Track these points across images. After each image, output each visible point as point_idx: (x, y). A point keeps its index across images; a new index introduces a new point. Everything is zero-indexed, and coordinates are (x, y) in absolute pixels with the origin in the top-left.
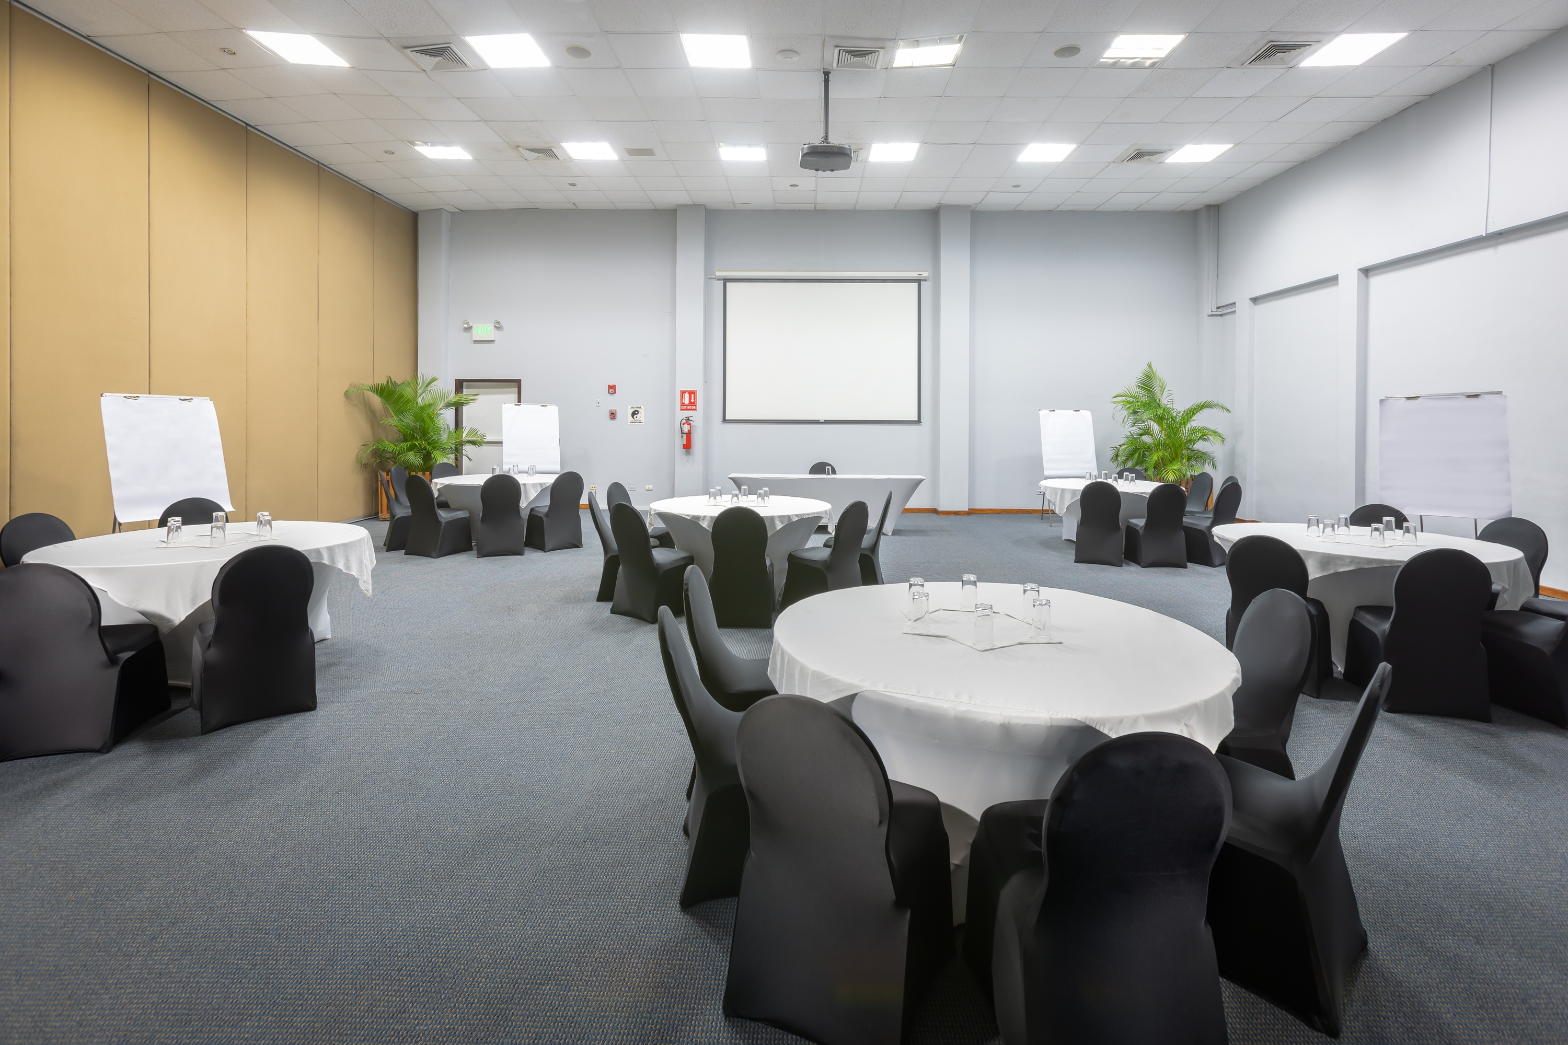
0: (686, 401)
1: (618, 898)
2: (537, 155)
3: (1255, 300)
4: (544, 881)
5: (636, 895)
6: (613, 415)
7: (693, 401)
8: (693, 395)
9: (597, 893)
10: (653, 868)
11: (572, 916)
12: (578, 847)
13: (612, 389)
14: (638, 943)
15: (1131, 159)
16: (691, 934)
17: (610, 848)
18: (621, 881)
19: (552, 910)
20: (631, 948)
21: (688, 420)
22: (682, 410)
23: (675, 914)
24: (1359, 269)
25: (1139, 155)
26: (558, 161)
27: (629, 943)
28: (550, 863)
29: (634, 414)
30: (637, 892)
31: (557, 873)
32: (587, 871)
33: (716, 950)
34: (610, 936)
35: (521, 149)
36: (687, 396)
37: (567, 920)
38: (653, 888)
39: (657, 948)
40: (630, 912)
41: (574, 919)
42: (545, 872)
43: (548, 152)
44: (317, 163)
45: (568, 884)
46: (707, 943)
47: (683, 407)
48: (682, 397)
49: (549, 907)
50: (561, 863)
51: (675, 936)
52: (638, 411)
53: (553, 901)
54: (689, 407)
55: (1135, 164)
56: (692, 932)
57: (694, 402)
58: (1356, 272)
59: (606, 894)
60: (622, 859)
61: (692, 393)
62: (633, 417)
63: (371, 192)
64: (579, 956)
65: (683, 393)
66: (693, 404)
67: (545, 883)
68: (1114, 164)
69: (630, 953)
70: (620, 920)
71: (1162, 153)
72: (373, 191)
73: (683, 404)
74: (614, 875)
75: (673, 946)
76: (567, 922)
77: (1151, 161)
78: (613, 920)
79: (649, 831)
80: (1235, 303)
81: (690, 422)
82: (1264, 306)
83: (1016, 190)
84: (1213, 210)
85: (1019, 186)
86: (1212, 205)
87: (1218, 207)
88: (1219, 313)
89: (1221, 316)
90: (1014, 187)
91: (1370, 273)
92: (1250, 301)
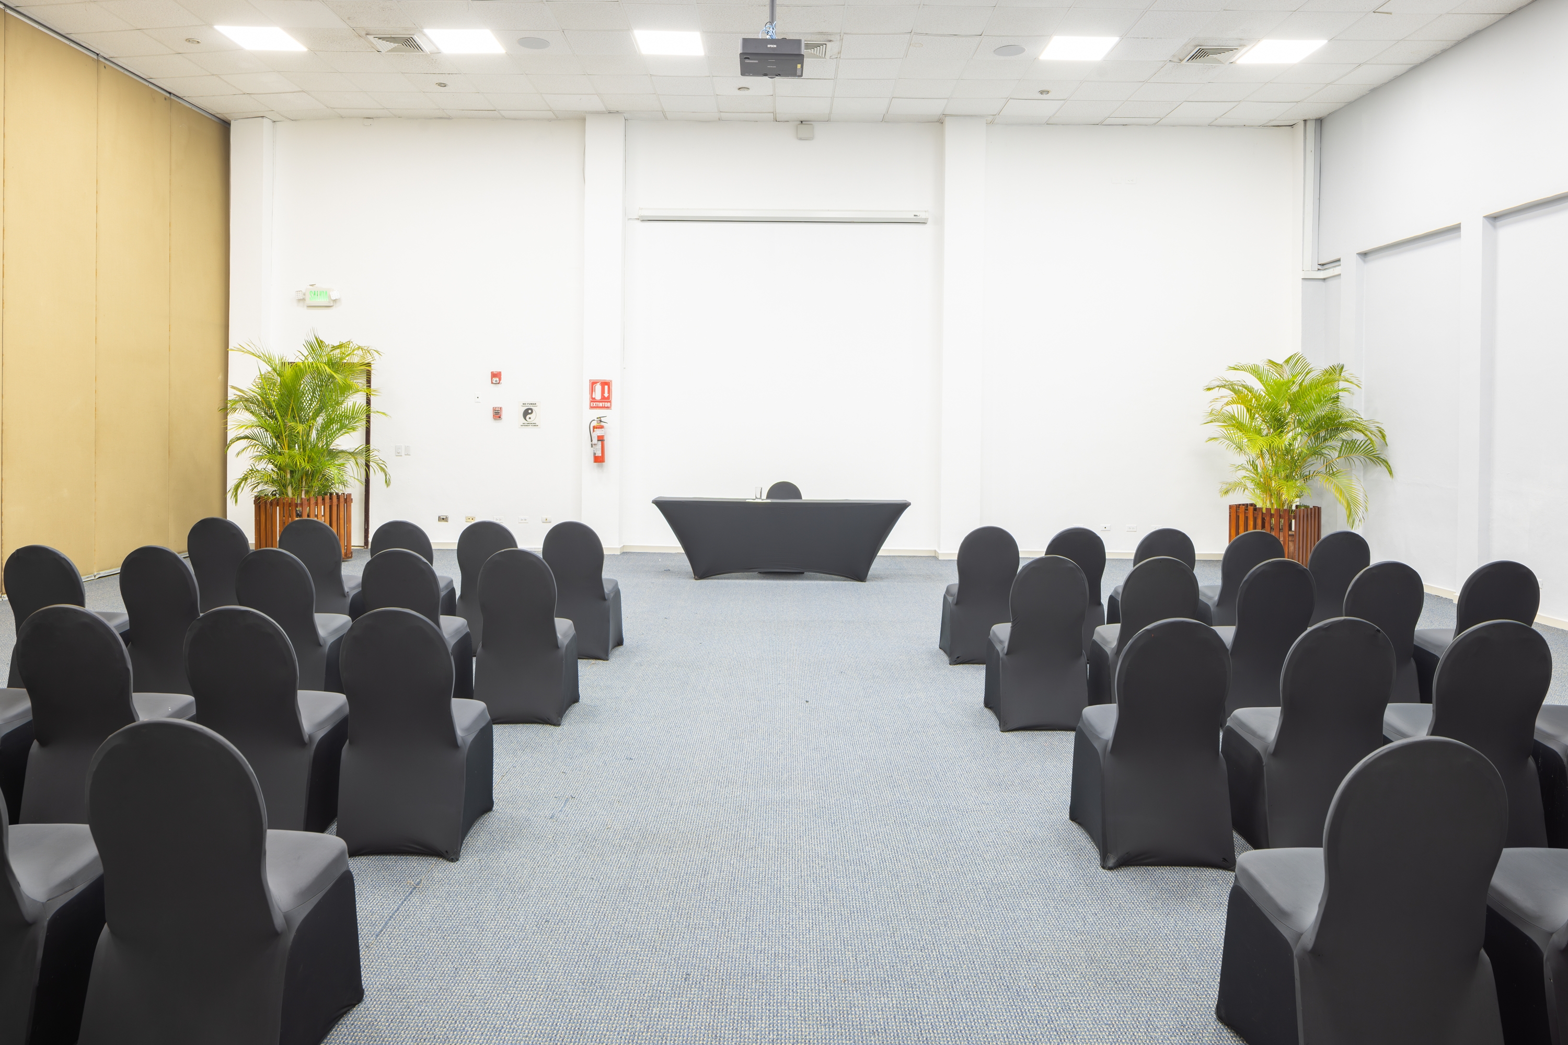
0: (598, 396)
1: (463, 983)
2: (393, 45)
3: (1364, 255)
4: (382, 967)
5: (484, 980)
6: (497, 414)
7: (606, 395)
8: (606, 387)
9: (441, 978)
10: (506, 955)
11: (412, 998)
12: (422, 935)
13: (496, 376)
14: (482, 1022)
15: (1192, 58)
16: (541, 1014)
17: (459, 936)
18: (469, 967)
19: (389, 993)
20: (474, 1027)
21: (601, 421)
22: (592, 408)
23: (525, 997)
24: (1484, 217)
25: (1201, 54)
26: (422, 53)
27: (472, 1022)
28: (389, 950)
29: (526, 413)
30: (486, 977)
31: (396, 960)
32: (431, 958)
33: (567, 1028)
34: (452, 1016)
35: (371, 38)
36: (598, 387)
37: (405, 1002)
38: (504, 973)
39: (502, 1027)
40: (475, 995)
41: (413, 1002)
42: (382, 959)
43: (409, 43)
44: (95, 57)
45: (409, 970)
46: (558, 1022)
47: (594, 404)
48: (592, 390)
49: (386, 991)
50: (401, 950)
51: (523, 1017)
52: (531, 409)
53: (391, 985)
54: (601, 404)
55: (1197, 64)
56: (542, 1013)
57: (609, 397)
58: (1481, 219)
59: (451, 979)
60: (472, 946)
61: (606, 384)
62: (525, 417)
63: (168, 95)
64: (416, 1033)
65: (593, 383)
66: (606, 399)
67: (383, 968)
68: (1171, 63)
69: (472, 1031)
70: (464, 1002)
71: (1232, 50)
72: (170, 93)
73: (593, 400)
74: (461, 961)
75: (520, 1025)
76: (405, 1004)
77: (1219, 62)
78: (456, 1002)
79: (505, 920)
80: (1339, 260)
81: (602, 424)
82: (1378, 264)
83: (1044, 96)
84: (1311, 126)
85: (1048, 92)
86: (1310, 120)
87: (1320, 121)
88: (1322, 275)
89: (1324, 279)
90: (1042, 92)
91: (1499, 223)
92: (1358, 258)
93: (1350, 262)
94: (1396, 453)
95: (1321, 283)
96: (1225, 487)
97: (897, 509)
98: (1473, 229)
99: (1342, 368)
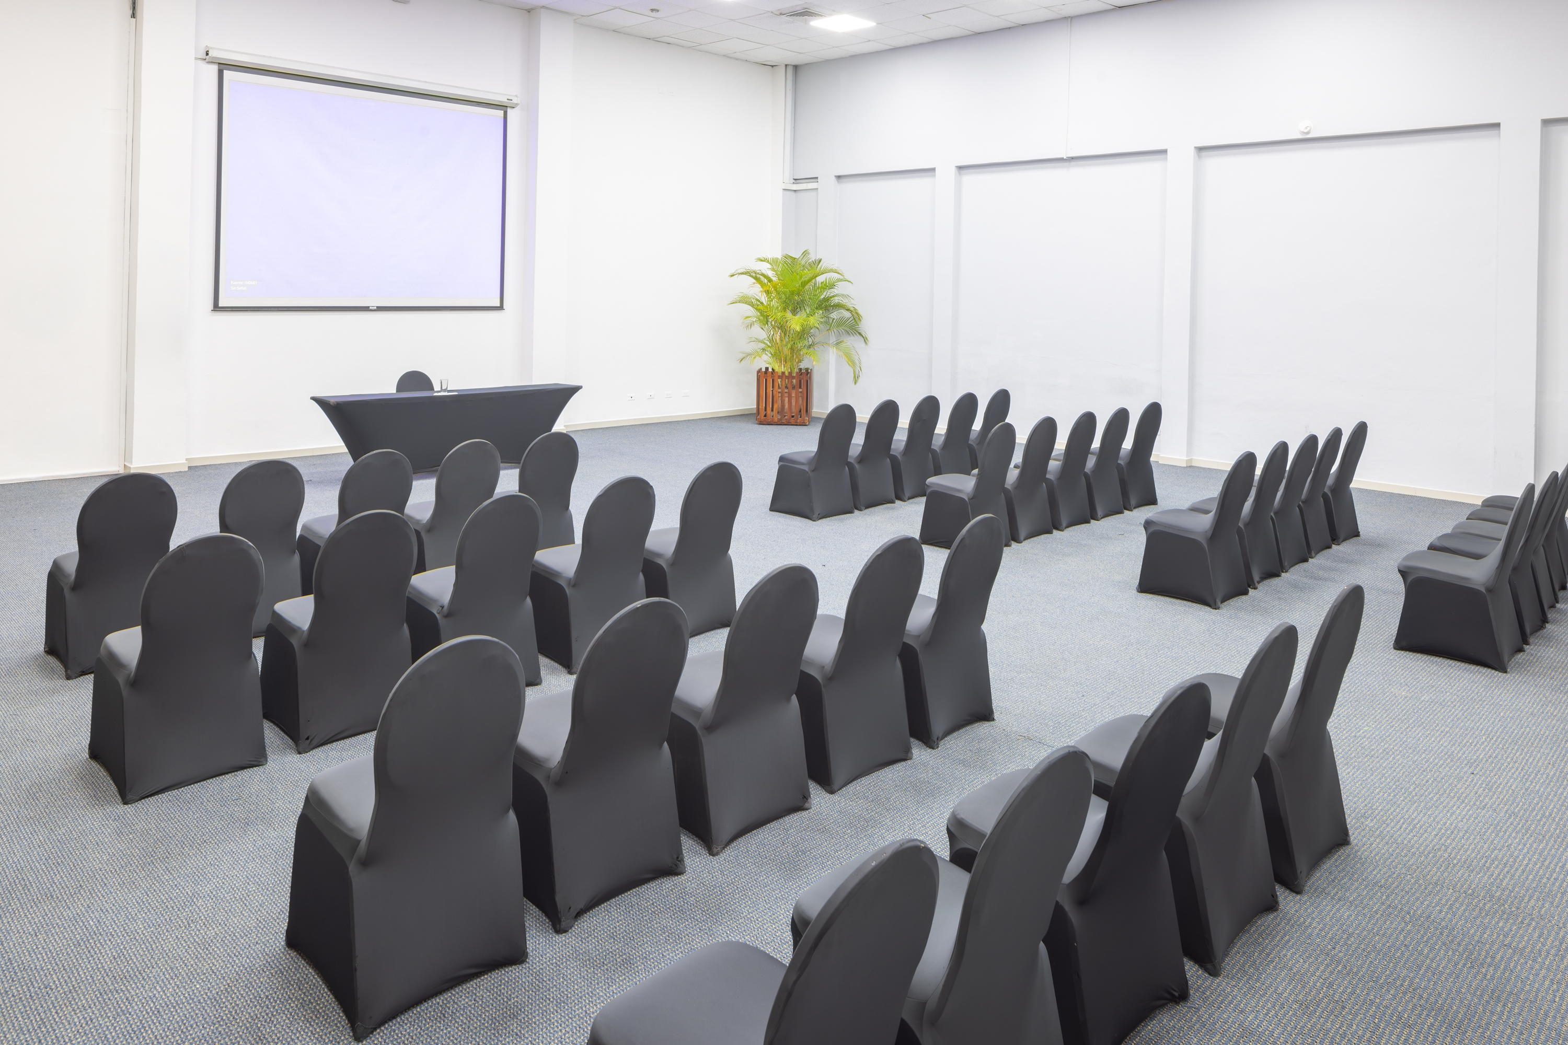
3: (839, 179)
80: (815, 178)
82: (850, 187)
83: (654, 14)
84: (790, 70)
85: (658, 11)
86: (791, 65)
87: (796, 67)
88: (795, 187)
89: (795, 191)
90: (652, 10)
91: (963, 172)
92: (834, 179)
93: (827, 183)
94: (866, 326)
95: (793, 193)
96: (742, 356)
97: (570, 391)
98: (945, 173)
99: (820, 261)
